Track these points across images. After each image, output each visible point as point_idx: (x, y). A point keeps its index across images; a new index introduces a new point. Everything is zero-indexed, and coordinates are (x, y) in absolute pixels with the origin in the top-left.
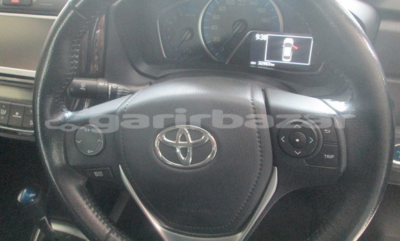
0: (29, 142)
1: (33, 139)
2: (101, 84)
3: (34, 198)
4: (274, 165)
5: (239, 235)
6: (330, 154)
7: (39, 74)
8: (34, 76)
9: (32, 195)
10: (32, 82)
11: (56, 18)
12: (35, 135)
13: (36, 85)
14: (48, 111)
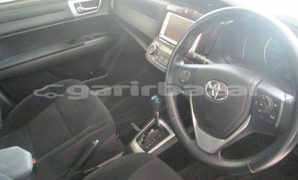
0: (163, 72)
1: (165, 72)
2: (203, 58)
3: (158, 101)
4: (250, 113)
5: (223, 140)
6: (273, 116)
7: (177, 44)
8: (176, 44)
9: (158, 99)
10: (174, 47)
11: (194, 22)
12: (167, 70)
13: (175, 48)
14: (175, 60)
